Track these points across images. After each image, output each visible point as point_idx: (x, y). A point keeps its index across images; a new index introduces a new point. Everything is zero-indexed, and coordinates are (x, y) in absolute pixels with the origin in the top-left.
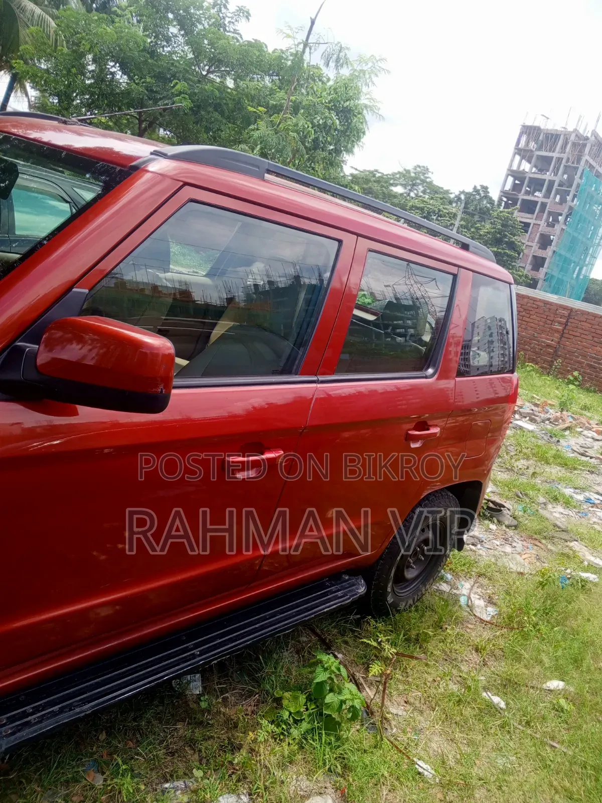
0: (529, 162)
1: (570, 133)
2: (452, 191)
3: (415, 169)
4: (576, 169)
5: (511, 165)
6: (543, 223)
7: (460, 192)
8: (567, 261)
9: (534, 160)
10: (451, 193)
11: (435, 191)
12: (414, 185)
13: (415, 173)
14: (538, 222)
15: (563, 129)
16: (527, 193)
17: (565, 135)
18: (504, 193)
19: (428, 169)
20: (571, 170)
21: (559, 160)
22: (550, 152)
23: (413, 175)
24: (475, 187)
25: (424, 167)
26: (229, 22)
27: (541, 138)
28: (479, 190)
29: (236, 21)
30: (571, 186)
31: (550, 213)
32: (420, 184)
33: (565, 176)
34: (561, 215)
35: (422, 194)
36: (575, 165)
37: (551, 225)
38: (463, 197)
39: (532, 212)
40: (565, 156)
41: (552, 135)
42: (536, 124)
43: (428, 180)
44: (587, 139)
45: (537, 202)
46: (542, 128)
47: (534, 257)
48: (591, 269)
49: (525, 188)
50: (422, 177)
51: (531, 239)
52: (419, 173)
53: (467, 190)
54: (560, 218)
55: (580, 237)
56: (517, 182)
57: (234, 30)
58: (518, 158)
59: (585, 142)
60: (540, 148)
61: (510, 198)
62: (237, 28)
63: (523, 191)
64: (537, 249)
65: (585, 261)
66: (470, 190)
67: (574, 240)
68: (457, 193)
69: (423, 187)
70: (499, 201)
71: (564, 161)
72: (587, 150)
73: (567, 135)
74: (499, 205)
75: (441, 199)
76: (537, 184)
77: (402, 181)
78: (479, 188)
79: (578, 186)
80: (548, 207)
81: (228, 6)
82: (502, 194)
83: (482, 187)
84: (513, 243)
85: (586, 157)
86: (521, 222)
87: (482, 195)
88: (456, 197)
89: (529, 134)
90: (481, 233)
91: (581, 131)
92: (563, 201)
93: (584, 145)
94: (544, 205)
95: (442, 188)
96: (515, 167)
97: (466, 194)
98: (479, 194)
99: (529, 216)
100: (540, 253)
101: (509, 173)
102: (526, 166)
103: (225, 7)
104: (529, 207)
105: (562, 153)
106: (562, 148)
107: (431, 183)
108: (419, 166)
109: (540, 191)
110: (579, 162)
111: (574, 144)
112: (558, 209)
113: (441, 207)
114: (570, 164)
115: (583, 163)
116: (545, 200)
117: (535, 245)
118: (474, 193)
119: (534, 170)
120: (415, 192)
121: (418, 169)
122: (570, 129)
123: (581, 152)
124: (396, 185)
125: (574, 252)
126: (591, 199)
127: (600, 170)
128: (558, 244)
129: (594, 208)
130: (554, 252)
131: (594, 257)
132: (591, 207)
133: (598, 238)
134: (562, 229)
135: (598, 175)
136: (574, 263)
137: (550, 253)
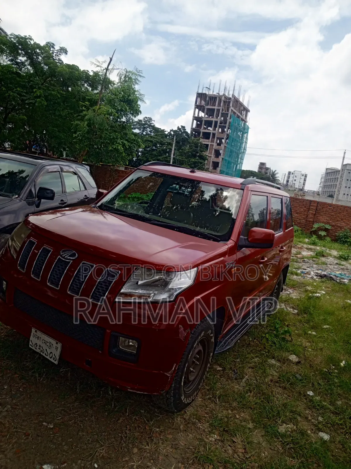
0: (203, 112)
1: (222, 96)
2: (166, 130)
3: (144, 119)
4: (228, 114)
5: (194, 114)
6: (215, 144)
7: (170, 130)
8: (229, 163)
9: (205, 111)
10: (166, 131)
11: (157, 130)
12: (145, 128)
13: (144, 121)
14: (212, 144)
15: (218, 94)
16: (205, 129)
17: (219, 97)
18: (193, 130)
19: (151, 119)
20: (225, 115)
21: (218, 110)
22: (213, 106)
23: (143, 122)
24: (178, 127)
25: (149, 118)
26: (55, 55)
27: (207, 99)
28: (180, 129)
29: (60, 54)
30: (226, 123)
31: (218, 138)
32: (147, 127)
33: (222, 118)
34: (223, 139)
35: (149, 133)
36: (227, 112)
37: (219, 144)
38: (172, 133)
39: (208, 138)
40: (221, 108)
41: (213, 97)
42: (204, 92)
43: (152, 125)
44: (230, 99)
45: (210, 133)
46: (207, 94)
47: (213, 162)
48: (242, 165)
49: (203, 126)
50: (149, 123)
51: (211, 153)
52: (146, 121)
53: (174, 129)
54: (223, 140)
55: (234, 150)
56: (198, 123)
57: (59, 59)
58: (197, 110)
59: (229, 100)
60: (207, 104)
61: (196, 131)
62: (60, 58)
63: (202, 128)
64: (214, 157)
65: (238, 161)
66: (175, 128)
67: (231, 152)
68: (169, 131)
69: (150, 129)
70: (191, 134)
71: (221, 111)
72: (231, 105)
73: (220, 97)
74: (192, 136)
75: (161, 135)
76: (209, 124)
77: (138, 126)
78: (180, 127)
79: (230, 123)
80: (216, 135)
81: (55, 47)
82: (192, 130)
83: (182, 126)
84: (202, 156)
85: (231, 108)
86: (205, 144)
87: (183, 131)
88: (169, 133)
89: (201, 97)
90: (185, 152)
91: (227, 95)
92: (223, 131)
93: (229, 102)
94: (214, 135)
95: (160, 129)
96: (196, 115)
97: (174, 131)
98: (181, 131)
99: (208, 141)
100: (216, 160)
101: (194, 118)
102: (202, 114)
103: (53, 47)
104: (207, 136)
105: (219, 106)
106: (219, 104)
107: (154, 126)
108: (146, 117)
109: (211, 127)
110: (228, 111)
111: (224, 102)
112: (221, 136)
113: (162, 140)
114: (224, 112)
115: (230, 111)
116: (214, 132)
117: (213, 156)
118: (178, 130)
119: (206, 116)
120: (146, 131)
121: (146, 119)
122: (221, 94)
123: (229, 105)
124: (135, 129)
125: (232, 158)
126: (237, 129)
127: (239, 114)
128: (224, 154)
129: (239, 134)
130: (223, 159)
131: (242, 159)
132: (237, 133)
133: (243, 149)
134: (225, 146)
135: (238, 117)
136: (233, 163)
137: (221, 159)
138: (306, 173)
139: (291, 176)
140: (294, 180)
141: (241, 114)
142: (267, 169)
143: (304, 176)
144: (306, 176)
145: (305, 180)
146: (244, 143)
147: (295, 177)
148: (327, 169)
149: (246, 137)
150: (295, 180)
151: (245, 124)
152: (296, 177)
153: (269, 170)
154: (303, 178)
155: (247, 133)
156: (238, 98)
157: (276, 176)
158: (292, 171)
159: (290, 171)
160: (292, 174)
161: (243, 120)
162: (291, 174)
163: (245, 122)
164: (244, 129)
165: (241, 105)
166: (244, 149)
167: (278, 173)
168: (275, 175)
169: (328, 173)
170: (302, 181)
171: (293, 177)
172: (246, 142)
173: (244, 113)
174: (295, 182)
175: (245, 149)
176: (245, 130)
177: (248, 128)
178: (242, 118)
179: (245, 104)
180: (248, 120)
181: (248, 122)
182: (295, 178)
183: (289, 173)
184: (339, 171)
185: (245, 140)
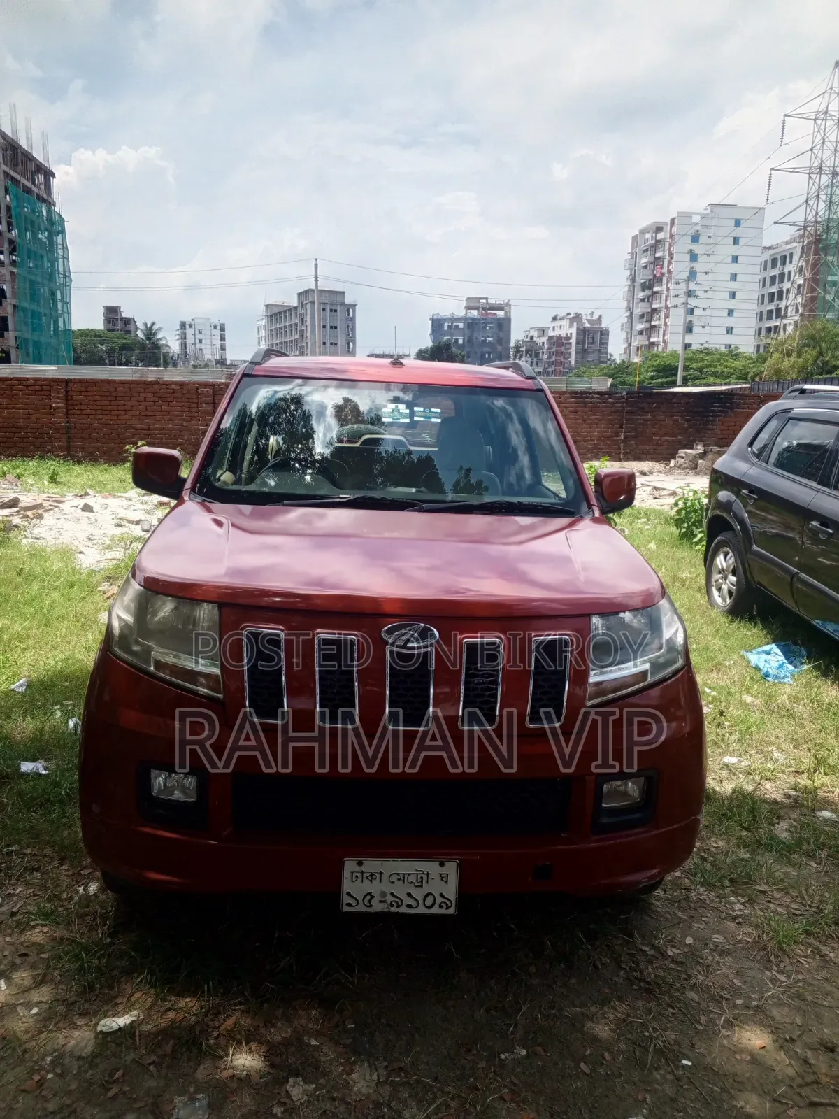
8: (35, 315)
48: (69, 319)
65: (57, 309)
67: (33, 285)
85: (3, 168)
125: (39, 301)
126: (32, 224)
127: (28, 184)
128: (14, 295)
129: (40, 236)
130: (14, 306)
131: (66, 303)
132: (35, 235)
133: (61, 276)
134: (13, 273)
135: (28, 191)
136: (45, 315)
137: (10, 309)
138: (221, 322)
139: (189, 331)
140: (197, 341)
141: (33, 183)
142: (127, 321)
143: (218, 328)
144: (222, 329)
145: (223, 339)
146: (61, 261)
147: (197, 332)
148: (267, 306)
149: (63, 245)
150: (200, 341)
151: (49, 211)
152: (200, 332)
153: (132, 322)
154: (217, 332)
155: (63, 232)
156: (14, 138)
157: (159, 336)
158: (188, 320)
159: (183, 320)
160: (191, 326)
161: (44, 200)
162: (187, 326)
163: (50, 204)
164: (51, 221)
165: (28, 157)
166: (65, 276)
167: (160, 329)
168: (155, 334)
169: (271, 316)
170: (218, 342)
171: (195, 334)
172: (66, 258)
173: (41, 179)
174: (202, 346)
175: (67, 276)
176: (55, 226)
177: (62, 220)
178: (38, 195)
179: (38, 155)
180: (56, 201)
181: (57, 205)
182: (199, 336)
183: (183, 325)
184: (296, 308)
185: (60, 252)
